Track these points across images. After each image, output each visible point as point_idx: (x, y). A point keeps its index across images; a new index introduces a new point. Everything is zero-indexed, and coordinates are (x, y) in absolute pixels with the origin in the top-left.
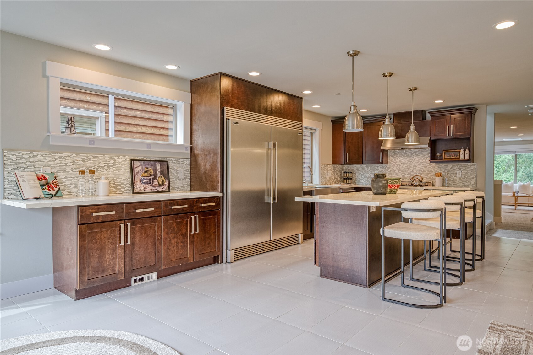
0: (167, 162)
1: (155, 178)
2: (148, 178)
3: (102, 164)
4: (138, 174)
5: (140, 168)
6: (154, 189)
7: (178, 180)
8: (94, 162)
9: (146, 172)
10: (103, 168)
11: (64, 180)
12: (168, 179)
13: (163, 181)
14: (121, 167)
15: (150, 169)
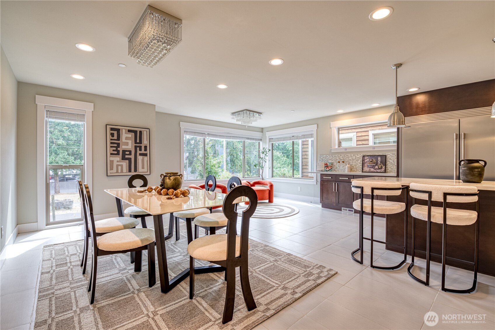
0: (386, 156)
1: (376, 165)
2: (372, 165)
3: (350, 158)
4: (367, 163)
5: (368, 160)
6: (375, 171)
7: (394, 166)
8: (347, 158)
9: (371, 162)
10: (350, 160)
11: (336, 165)
12: (385, 165)
13: (381, 166)
14: (359, 160)
15: (374, 160)
